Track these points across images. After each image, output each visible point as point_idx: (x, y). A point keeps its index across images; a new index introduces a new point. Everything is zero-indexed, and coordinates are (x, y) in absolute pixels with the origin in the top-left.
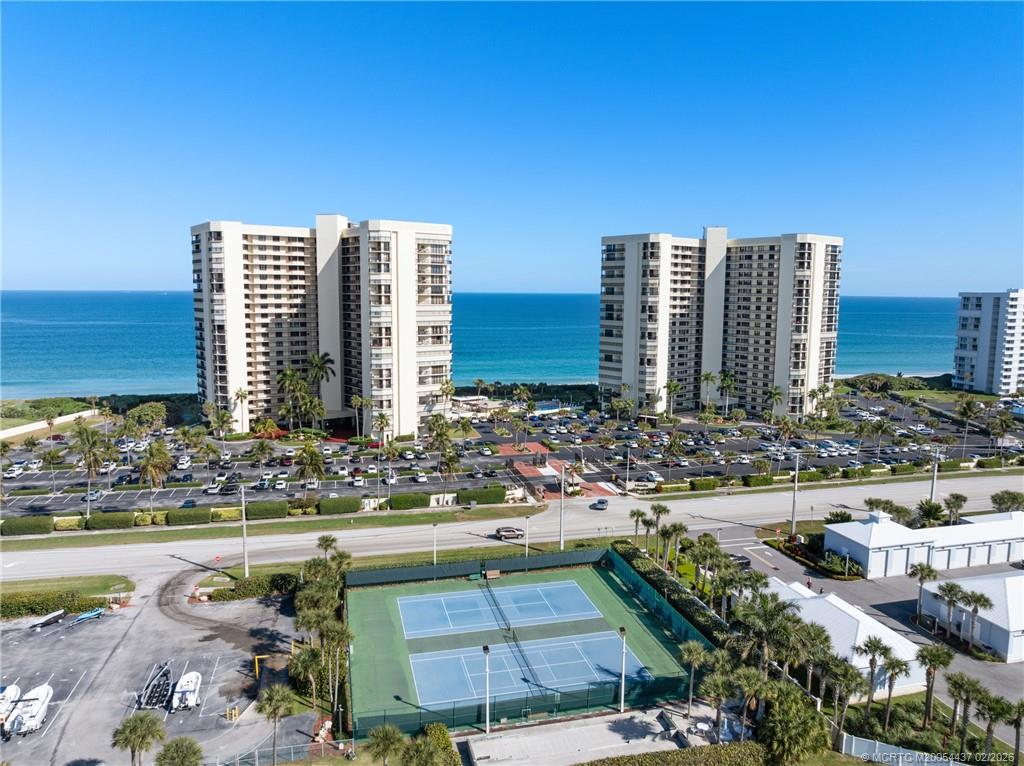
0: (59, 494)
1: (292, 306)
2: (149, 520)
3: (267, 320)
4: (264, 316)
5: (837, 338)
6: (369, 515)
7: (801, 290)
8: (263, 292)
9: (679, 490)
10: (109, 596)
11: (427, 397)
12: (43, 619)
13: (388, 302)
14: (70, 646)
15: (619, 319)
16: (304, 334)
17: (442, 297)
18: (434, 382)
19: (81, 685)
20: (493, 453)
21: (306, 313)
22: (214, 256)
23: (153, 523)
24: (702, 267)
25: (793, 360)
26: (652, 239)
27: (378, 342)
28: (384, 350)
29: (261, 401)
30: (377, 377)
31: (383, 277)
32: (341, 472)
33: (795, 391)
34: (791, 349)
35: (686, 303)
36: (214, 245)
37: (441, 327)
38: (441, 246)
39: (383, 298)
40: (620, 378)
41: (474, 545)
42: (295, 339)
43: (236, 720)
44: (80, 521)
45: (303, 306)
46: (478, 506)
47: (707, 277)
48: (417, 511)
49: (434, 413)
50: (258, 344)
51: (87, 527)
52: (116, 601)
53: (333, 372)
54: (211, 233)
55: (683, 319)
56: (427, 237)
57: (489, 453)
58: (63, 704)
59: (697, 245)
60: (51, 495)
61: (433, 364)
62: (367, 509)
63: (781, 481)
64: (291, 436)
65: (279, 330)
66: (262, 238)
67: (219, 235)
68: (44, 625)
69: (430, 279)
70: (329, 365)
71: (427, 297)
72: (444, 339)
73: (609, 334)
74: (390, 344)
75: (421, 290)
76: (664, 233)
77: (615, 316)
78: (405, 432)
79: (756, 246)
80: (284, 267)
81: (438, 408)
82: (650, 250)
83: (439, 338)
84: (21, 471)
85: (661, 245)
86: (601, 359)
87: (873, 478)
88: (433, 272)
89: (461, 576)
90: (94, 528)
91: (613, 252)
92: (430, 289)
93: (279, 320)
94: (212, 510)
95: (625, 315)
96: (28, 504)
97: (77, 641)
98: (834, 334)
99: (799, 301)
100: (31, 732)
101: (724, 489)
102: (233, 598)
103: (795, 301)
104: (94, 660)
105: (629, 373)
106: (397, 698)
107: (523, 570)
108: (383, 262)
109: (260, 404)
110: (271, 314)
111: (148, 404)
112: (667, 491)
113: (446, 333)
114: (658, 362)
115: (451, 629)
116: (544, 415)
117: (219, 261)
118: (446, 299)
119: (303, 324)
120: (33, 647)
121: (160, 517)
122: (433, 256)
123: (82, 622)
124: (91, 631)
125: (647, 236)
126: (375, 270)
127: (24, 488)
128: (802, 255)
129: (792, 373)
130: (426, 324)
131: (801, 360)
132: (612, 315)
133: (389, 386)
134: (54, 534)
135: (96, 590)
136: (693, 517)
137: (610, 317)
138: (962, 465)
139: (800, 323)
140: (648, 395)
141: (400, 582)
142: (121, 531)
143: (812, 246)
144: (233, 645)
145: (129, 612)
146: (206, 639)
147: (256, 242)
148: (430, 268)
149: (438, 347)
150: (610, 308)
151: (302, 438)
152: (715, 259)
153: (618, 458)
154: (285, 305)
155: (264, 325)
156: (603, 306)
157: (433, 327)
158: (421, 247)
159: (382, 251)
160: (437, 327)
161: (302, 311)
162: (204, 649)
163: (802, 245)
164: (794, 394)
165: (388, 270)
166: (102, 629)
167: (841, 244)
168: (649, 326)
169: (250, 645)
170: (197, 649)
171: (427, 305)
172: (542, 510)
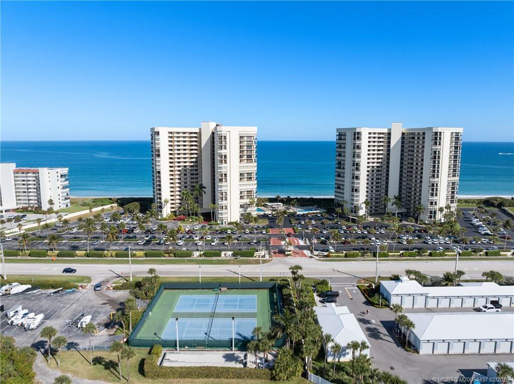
0: (85, 241)
1: (191, 162)
2: (110, 254)
3: (180, 169)
4: (179, 167)
5: (459, 180)
6: (195, 258)
7: (436, 156)
8: (179, 156)
9: (338, 256)
10: (79, 284)
11: (244, 205)
12: (54, 291)
13: (226, 162)
14: (59, 301)
15: (344, 169)
16: (197, 174)
17: (252, 160)
18: (248, 198)
19: (56, 315)
20: (267, 232)
21: (197, 165)
22: (156, 142)
23: (111, 256)
24: (389, 142)
25: (430, 191)
26: (358, 130)
27: (221, 180)
28: (224, 184)
29: (177, 203)
30: (221, 196)
31: (223, 152)
32: (195, 238)
33: (431, 208)
34: (429, 186)
35: (380, 160)
36: (156, 137)
37: (251, 173)
38: (251, 137)
39: (223, 161)
40: (343, 197)
41: (227, 276)
42: (193, 176)
43: (96, 334)
44: (85, 253)
45: (196, 162)
46: (241, 258)
47: (391, 148)
48: (215, 258)
49: (247, 212)
50: (176, 179)
51: (88, 256)
52: (81, 286)
53: (205, 192)
54: (155, 132)
55: (378, 169)
56: (243, 133)
57: (265, 232)
58: (47, 321)
59: (387, 132)
60: (82, 242)
61: (247, 190)
62: (195, 256)
63: (394, 256)
64: (186, 220)
65: (185, 173)
66: (178, 133)
67: (158, 133)
68: (54, 293)
69: (246, 151)
70: (203, 189)
71: (245, 160)
72: (253, 179)
73: (339, 176)
74: (226, 181)
75: (241, 156)
76: (365, 127)
77: (342, 167)
78: (233, 220)
79: (416, 132)
80: (188, 145)
81: (249, 210)
82: (357, 136)
83: (250, 178)
84: (76, 230)
85: (362, 133)
86: (335, 188)
87: (446, 257)
88: (247, 148)
89: (211, 289)
90: (90, 257)
91: (341, 135)
92: (246, 156)
93: (185, 168)
94: (134, 252)
95: (346, 167)
96: (73, 244)
97: (62, 300)
98: (457, 178)
99: (434, 162)
100: (33, 329)
101: (362, 258)
102: (121, 289)
103: (432, 162)
104: (64, 307)
105: (347, 196)
106: (155, 334)
107: (238, 289)
108: (223, 145)
109: (177, 205)
110: (182, 166)
111: (132, 203)
112: (332, 257)
113: (254, 176)
114: (360, 191)
115: (194, 310)
116: (304, 214)
117: (158, 144)
118: (254, 160)
119: (197, 170)
120: (47, 301)
121: (114, 253)
122: (247, 141)
123: (67, 293)
124: (68, 297)
125: (356, 128)
126: (220, 148)
127: (75, 238)
128: (436, 138)
129: (429, 198)
130: (244, 172)
131: (435, 192)
132: (341, 166)
133: (226, 200)
134: (76, 258)
135: (79, 282)
136: (334, 270)
137: (340, 168)
138: (501, 253)
139: (435, 173)
140: (355, 206)
141: (186, 289)
142: (99, 258)
143: (442, 134)
144: (111, 307)
145: (84, 291)
146: (104, 304)
147: (176, 135)
148: (246, 147)
149: (250, 182)
150: (339, 163)
151: (190, 221)
152: (396, 139)
153: (322, 238)
154: (188, 162)
155: (179, 171)
156: (337, 162)
157: (247, 173)
158: (241, 137)
159: (223, 140)
160: (249, 173)
161: (196, 164)
162: (101, 308)
163: (436, 133)
164: (430, 209)
165: (225, 148)
166: (72, 296)
167: (462, 131)
168: (356, 173)
169: (117, 308)
170: (99, 307)
171: (245, 164)
172: (269, 262)
